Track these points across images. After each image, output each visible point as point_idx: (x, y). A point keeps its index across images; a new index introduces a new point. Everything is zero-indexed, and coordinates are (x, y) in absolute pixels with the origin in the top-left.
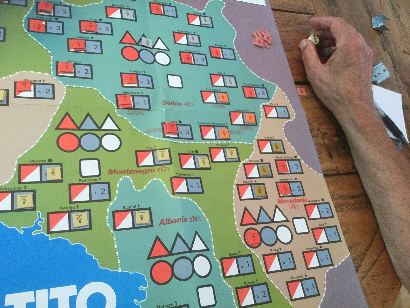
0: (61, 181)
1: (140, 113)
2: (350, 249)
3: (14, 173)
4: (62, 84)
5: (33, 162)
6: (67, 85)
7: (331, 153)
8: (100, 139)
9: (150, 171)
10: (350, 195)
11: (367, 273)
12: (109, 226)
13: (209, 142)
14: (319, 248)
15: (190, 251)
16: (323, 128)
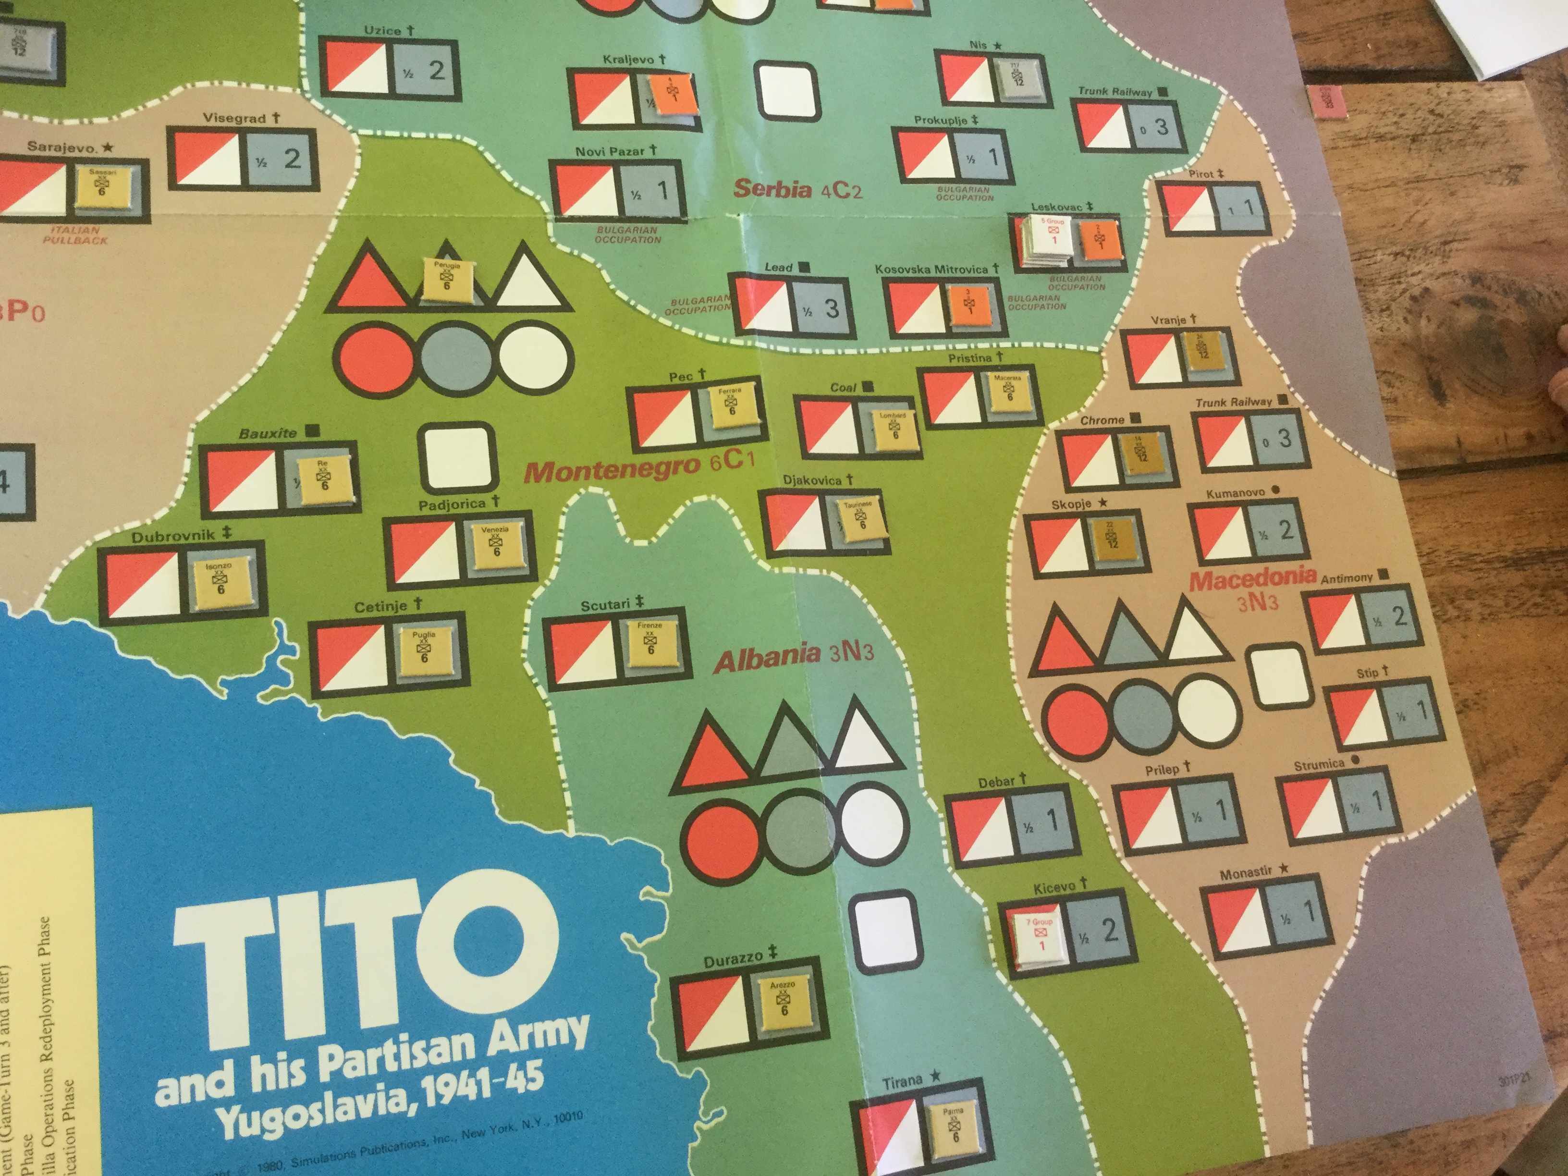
0: (355, 508)
1: (647, 235)
2: (1480, 769)
3: (186, 479)
4: (345, 126)
5: (251, 437)
6: (362, 132)
7: (1443, 377)
8: (495, 346)
9: (681, 468)
10: (1507, 553)
11: (1545, 865)
12: (531, 672)
13: (917, 348)
14: (1350, 765)
15: (830, 768)
16: (1416, 270)
